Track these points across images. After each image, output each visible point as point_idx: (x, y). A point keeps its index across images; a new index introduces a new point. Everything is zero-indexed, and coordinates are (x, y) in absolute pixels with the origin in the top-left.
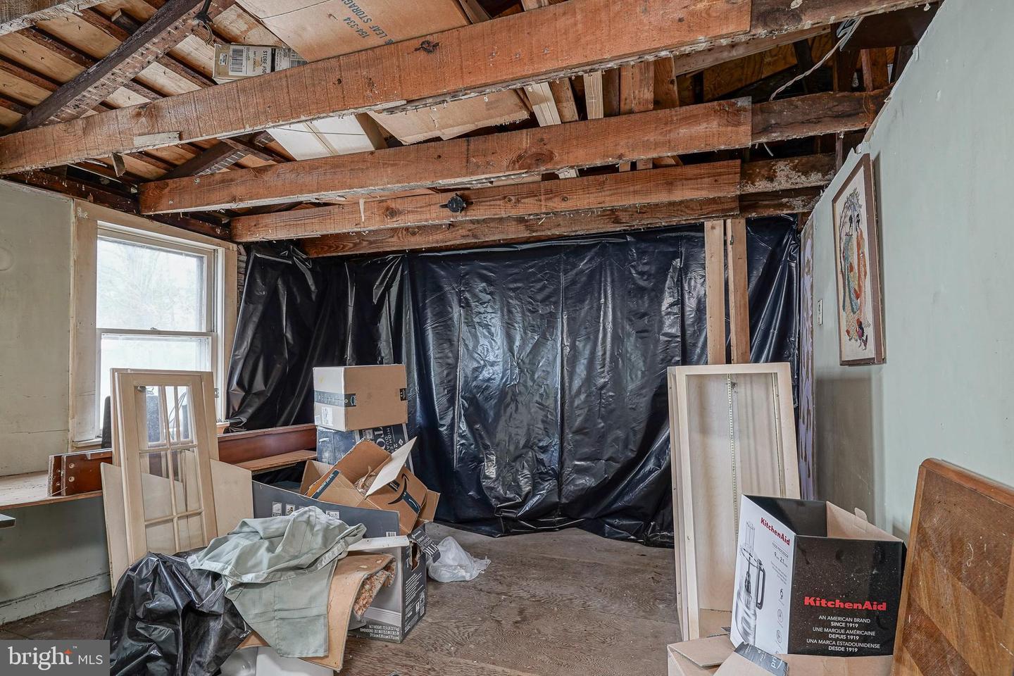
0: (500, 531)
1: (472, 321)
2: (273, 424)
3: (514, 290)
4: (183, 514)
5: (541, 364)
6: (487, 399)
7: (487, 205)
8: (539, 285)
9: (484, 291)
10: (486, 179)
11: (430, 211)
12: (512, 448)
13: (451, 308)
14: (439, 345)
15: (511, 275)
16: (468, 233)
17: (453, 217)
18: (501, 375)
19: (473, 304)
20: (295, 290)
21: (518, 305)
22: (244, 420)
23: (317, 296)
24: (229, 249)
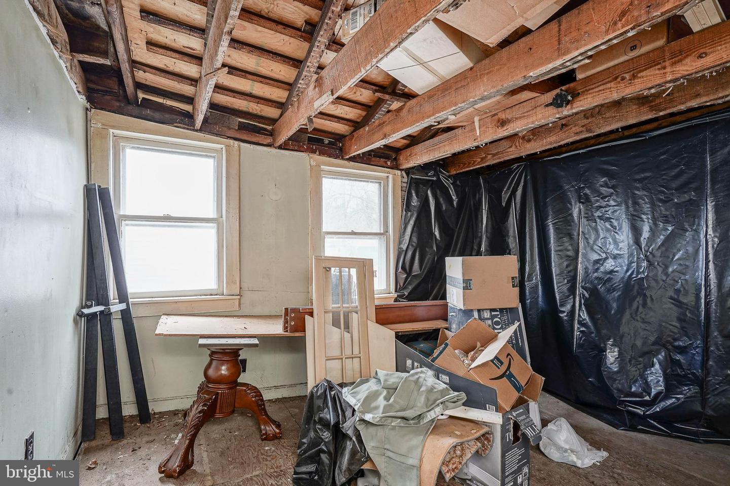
0: (625, 425)
1: (593, 215)
2: (426, 299)
3: (641, 181)
4: (350, 356)
5: (677, 257)
6: (611, 290)
7: (595, 92)
8: (674, 172)
9: (606, 185)
10: (581, 54)
11: (536, 112)
12: (639, 343)
13: (571, 204)
14: (558, 239)
15: (637, 165)
16: (581, 129)
17: (559, 113)
18: (625, 268)
19: (593, 199)
20: (441, 200)
21: (646, 196)
22: (406, 294)
23: (457, 204)
24: (395, 175)
